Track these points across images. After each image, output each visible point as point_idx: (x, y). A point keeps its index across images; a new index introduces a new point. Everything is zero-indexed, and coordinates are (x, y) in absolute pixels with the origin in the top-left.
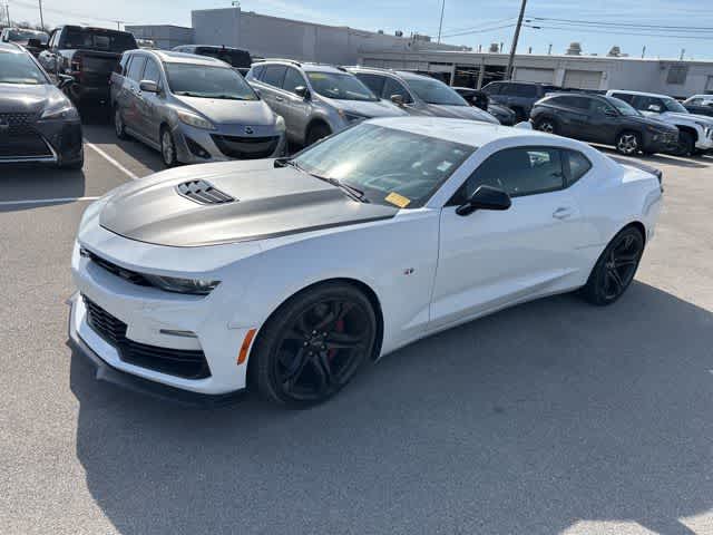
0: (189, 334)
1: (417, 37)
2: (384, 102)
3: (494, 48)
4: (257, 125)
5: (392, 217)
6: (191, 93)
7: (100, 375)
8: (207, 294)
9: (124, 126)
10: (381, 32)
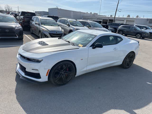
0: (37, 70)
1: (95, 14)
2: (85, 27)
3: (111, 16)
4: (58, 31)
5: (78, 49)
6: (45, 25)
7: (21, 78)
8: (40, 62)
9: (32, 31)
10: (87, 13)
